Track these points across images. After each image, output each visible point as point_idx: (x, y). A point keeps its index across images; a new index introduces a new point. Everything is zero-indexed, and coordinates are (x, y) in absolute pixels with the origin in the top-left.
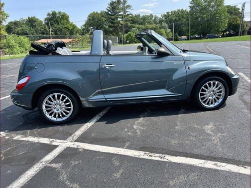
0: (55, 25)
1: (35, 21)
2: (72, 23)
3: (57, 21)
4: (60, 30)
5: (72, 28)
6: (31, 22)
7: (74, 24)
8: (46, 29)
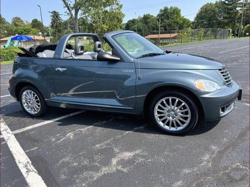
0: (166, 20)
1: (149, 18)
2: (183, 17)
3: (167, 16)
4: (170, 25)
5: (182, 22)
6: (146, 19)
7: (185, 17)
8: (156, 25)
